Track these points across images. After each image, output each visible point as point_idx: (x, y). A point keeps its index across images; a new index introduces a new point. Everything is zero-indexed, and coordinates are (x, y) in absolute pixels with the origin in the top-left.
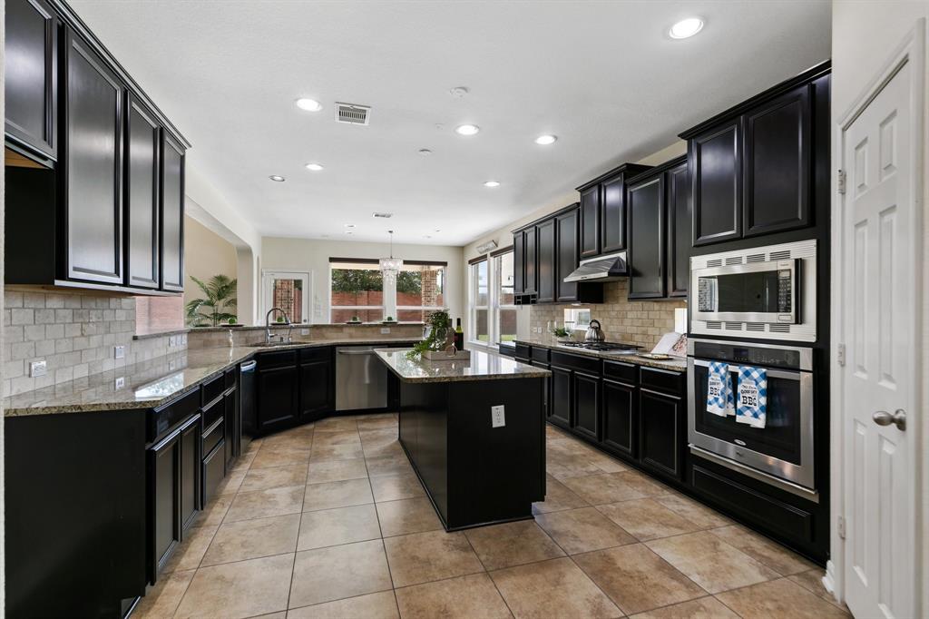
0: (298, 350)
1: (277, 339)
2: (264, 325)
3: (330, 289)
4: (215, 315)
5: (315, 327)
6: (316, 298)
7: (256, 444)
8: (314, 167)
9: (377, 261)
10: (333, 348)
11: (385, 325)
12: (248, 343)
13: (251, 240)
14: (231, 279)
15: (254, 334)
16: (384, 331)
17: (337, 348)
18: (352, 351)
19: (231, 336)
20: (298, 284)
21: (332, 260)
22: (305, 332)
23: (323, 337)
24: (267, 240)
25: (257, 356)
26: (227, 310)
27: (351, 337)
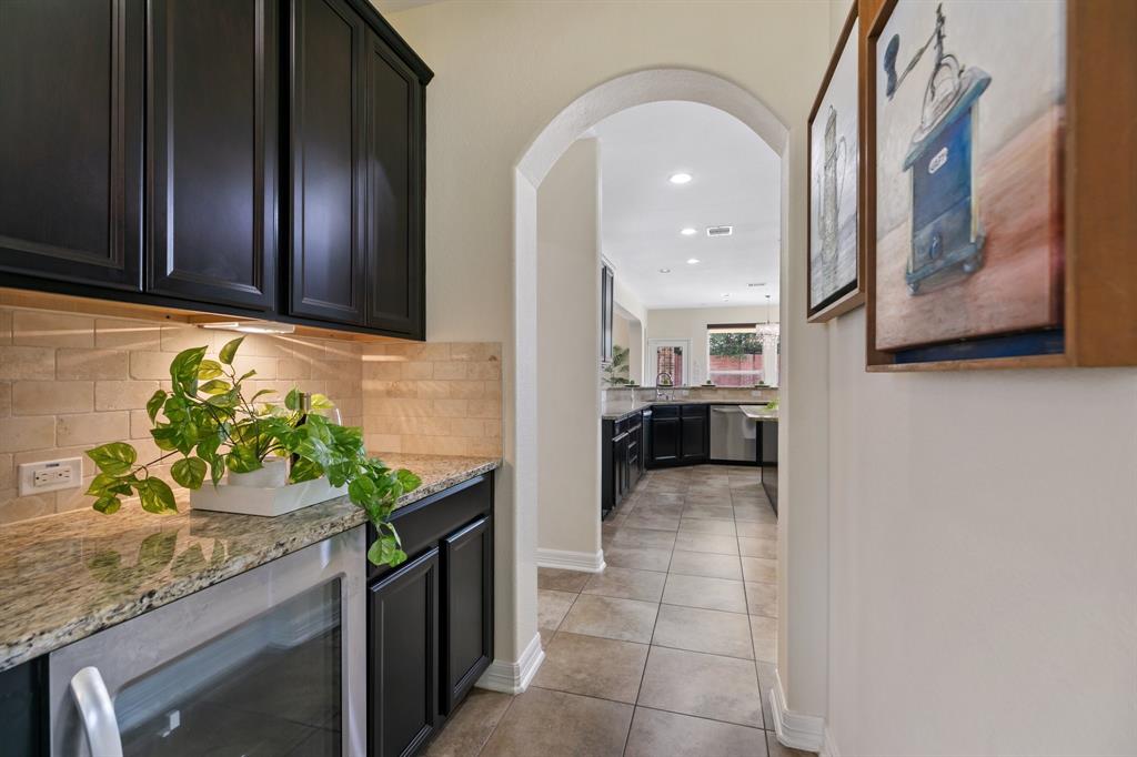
0: (681, 406)
1: (664, 397)
2: (654, 385)
3: (708, 352)
4: (613, 379)
5: (693, 388)
6: (695, 363)
7: (651, 472)
8: (692, 261)
9: (753, 326)
10: (708, 406)
11: (756, 388)
12: (643, 399)
13: (641, 316)
14: (624, 348)
15: (647, 392)
16: (754, 393)
17: (712, 407)
18: (726, 409)
19: (633, 393)
20: (678, 351)
21: (710, 327)
22: (685, 393)
23: (700, 397)
24: (652, 313)
25: (651, 408)
26: (621, 375)
27: (724, 398)
